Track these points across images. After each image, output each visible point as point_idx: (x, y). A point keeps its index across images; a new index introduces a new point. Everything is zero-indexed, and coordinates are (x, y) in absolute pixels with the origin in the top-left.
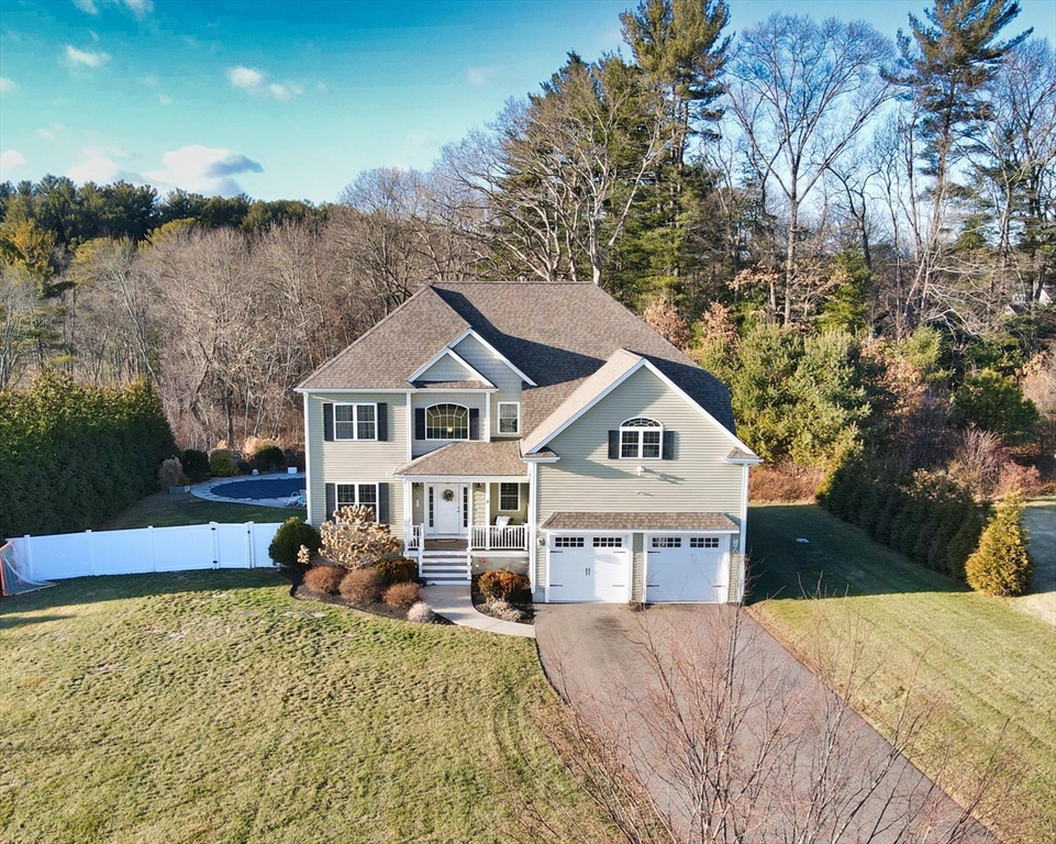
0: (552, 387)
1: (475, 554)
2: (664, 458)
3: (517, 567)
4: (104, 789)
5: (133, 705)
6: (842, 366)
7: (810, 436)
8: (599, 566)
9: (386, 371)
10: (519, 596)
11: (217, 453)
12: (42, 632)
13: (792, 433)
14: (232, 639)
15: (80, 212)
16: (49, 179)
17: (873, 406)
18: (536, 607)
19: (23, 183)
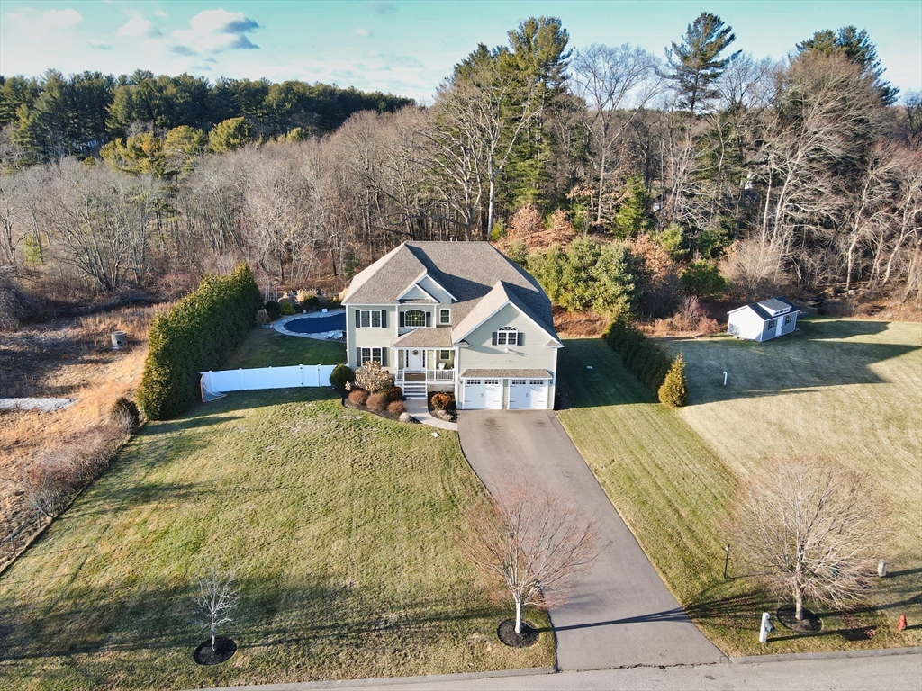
0: (466, 302)
1: (429, 383)
2: (518, 344)
3: (449, 390)
4: (290, 509)
5: (288, 468)
6: (620, 263)
7: (602, 300)
8: (488, 393)
9: (385, 294)
10: (451, 408)
11: (283, 301)
12: (232, 427)
13: (593, 297)
14: (321, 431)
15: (161, 98)
16: (138, 72)
17: (636, 285)
18: (458, 412)
19: (122, 76)
